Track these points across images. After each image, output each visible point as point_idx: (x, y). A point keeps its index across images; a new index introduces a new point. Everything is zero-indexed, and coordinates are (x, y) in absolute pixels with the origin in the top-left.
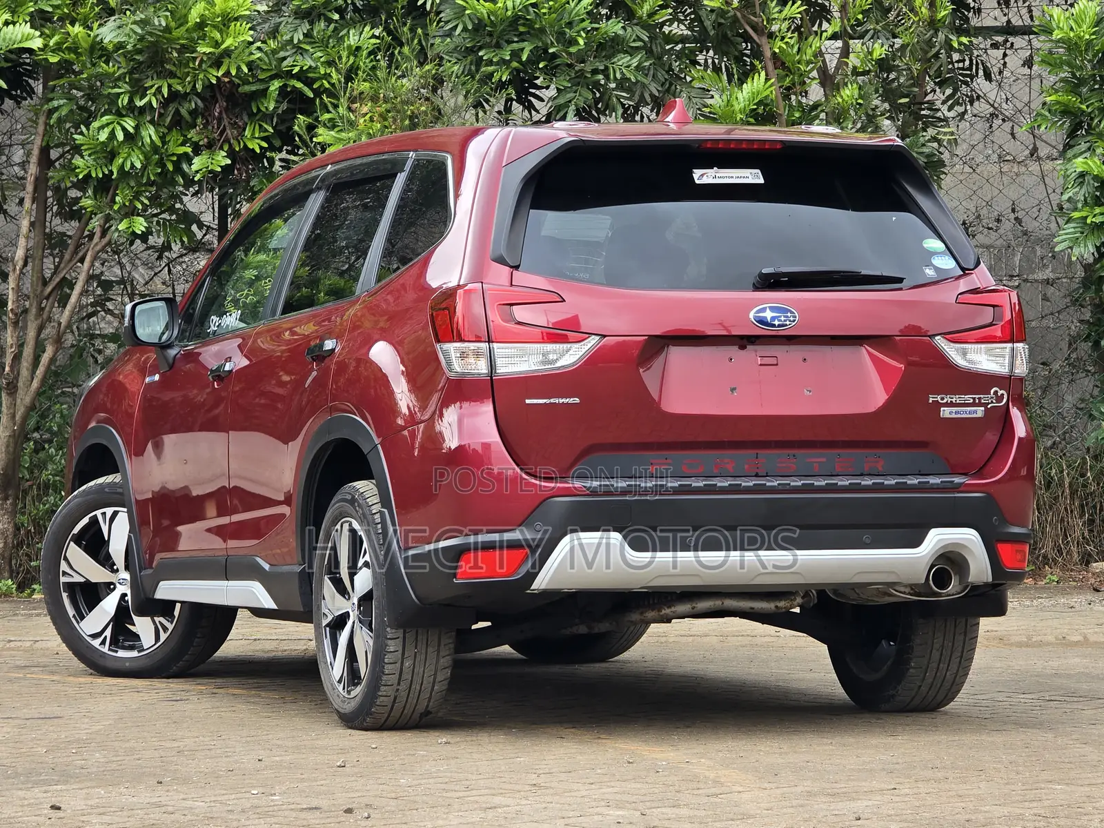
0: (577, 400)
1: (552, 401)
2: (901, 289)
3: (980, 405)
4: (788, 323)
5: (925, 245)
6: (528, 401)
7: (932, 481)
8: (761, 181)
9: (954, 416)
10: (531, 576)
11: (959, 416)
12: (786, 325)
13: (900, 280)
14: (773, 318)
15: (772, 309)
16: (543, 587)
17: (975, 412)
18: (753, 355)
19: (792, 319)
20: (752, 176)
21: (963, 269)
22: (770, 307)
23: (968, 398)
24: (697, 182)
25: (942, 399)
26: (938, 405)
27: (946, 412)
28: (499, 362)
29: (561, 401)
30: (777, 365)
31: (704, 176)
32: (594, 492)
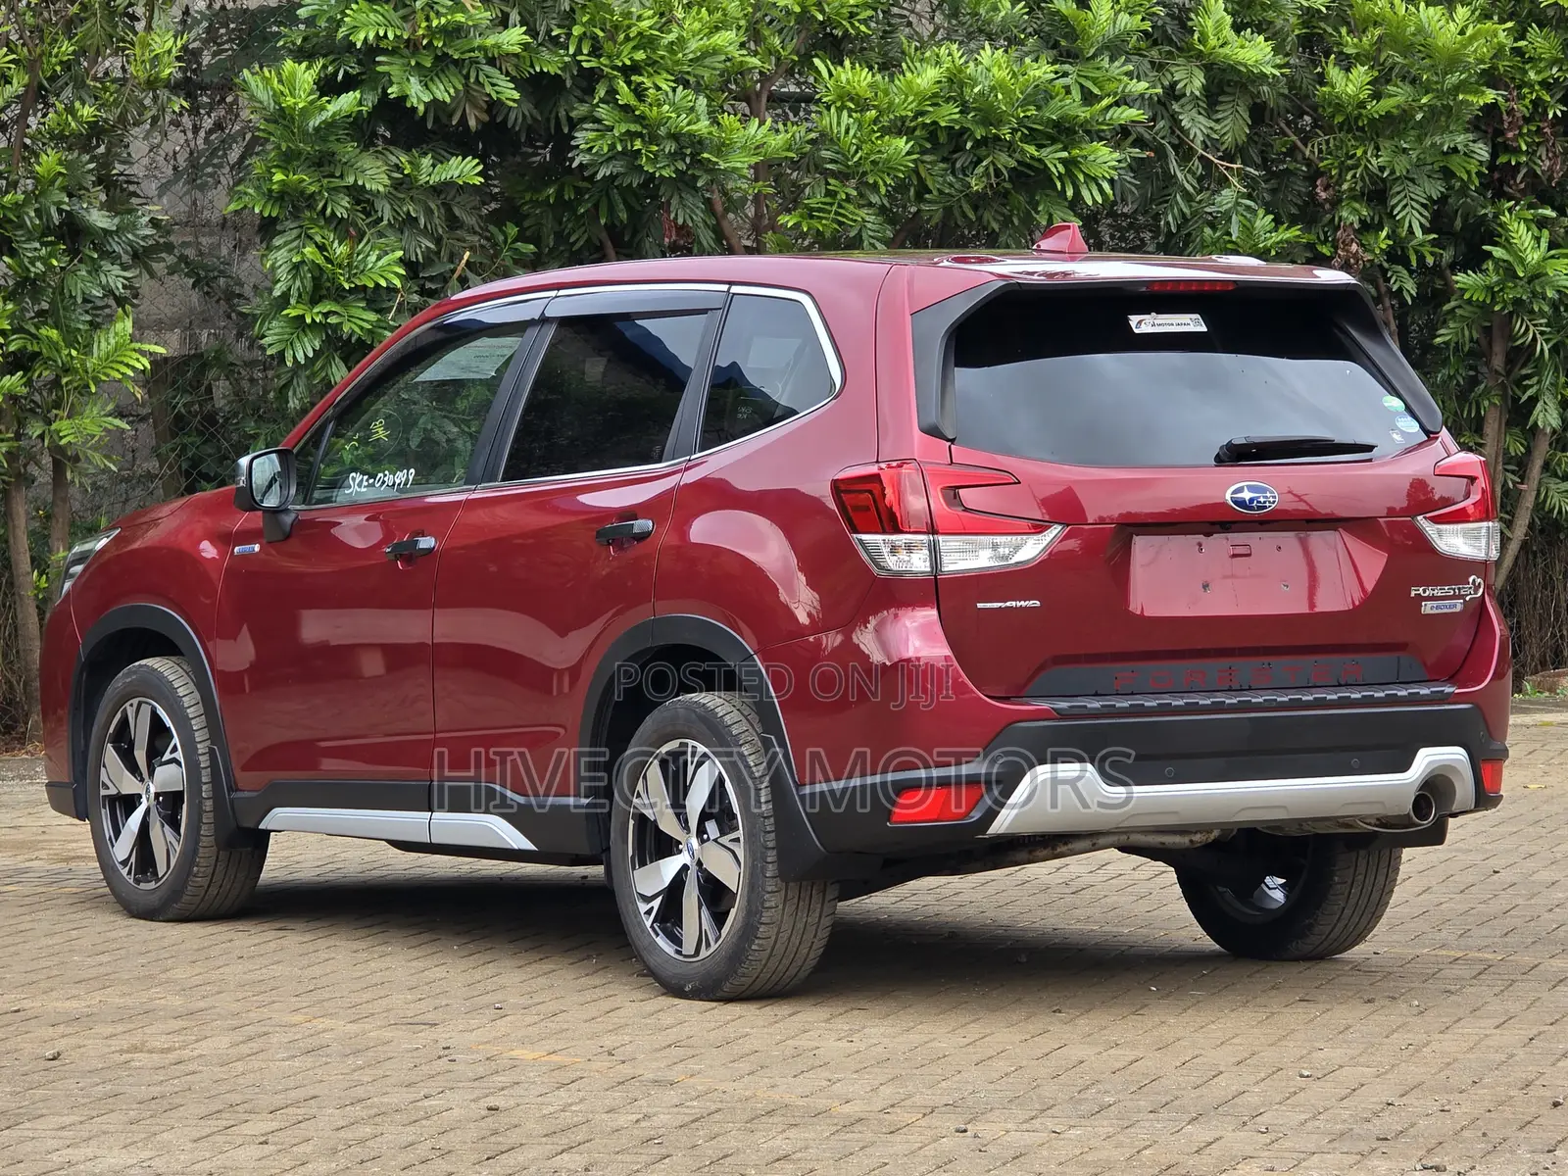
0: (1038, 603)
1: (1008, 604)
2: (1370, 460)
3: (1460, 597)
4: (1267, 504)
5: (1386, 404)
6: (980, 605)
7: (1423, 692)
8: (1204, 329)
9: (1435, 611)
10: (991, 815)
11: (1439, 611)
12: (1265, 507)
13: (1369, 448)
14: (1251, 500)
15: (1251, 489)
16: (1001, 831)
17: (1455, 606)
18: (1220, 544)
19: (1272, 500)
20: (1190, 323)
21: (1427, 432)
22: (1249, 487)
23: (1447, 590)
24: (1136, 331)
25: (1424, 592)
26: (1420, 598)
27: (1428, 608)
28: (946, 559)
29: (1019, 604)
30: (1249, 555)
31: (1144, 324)
32: (1062, 715)
